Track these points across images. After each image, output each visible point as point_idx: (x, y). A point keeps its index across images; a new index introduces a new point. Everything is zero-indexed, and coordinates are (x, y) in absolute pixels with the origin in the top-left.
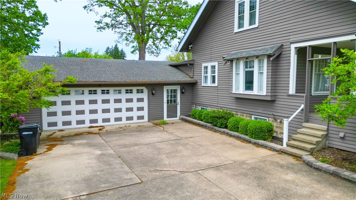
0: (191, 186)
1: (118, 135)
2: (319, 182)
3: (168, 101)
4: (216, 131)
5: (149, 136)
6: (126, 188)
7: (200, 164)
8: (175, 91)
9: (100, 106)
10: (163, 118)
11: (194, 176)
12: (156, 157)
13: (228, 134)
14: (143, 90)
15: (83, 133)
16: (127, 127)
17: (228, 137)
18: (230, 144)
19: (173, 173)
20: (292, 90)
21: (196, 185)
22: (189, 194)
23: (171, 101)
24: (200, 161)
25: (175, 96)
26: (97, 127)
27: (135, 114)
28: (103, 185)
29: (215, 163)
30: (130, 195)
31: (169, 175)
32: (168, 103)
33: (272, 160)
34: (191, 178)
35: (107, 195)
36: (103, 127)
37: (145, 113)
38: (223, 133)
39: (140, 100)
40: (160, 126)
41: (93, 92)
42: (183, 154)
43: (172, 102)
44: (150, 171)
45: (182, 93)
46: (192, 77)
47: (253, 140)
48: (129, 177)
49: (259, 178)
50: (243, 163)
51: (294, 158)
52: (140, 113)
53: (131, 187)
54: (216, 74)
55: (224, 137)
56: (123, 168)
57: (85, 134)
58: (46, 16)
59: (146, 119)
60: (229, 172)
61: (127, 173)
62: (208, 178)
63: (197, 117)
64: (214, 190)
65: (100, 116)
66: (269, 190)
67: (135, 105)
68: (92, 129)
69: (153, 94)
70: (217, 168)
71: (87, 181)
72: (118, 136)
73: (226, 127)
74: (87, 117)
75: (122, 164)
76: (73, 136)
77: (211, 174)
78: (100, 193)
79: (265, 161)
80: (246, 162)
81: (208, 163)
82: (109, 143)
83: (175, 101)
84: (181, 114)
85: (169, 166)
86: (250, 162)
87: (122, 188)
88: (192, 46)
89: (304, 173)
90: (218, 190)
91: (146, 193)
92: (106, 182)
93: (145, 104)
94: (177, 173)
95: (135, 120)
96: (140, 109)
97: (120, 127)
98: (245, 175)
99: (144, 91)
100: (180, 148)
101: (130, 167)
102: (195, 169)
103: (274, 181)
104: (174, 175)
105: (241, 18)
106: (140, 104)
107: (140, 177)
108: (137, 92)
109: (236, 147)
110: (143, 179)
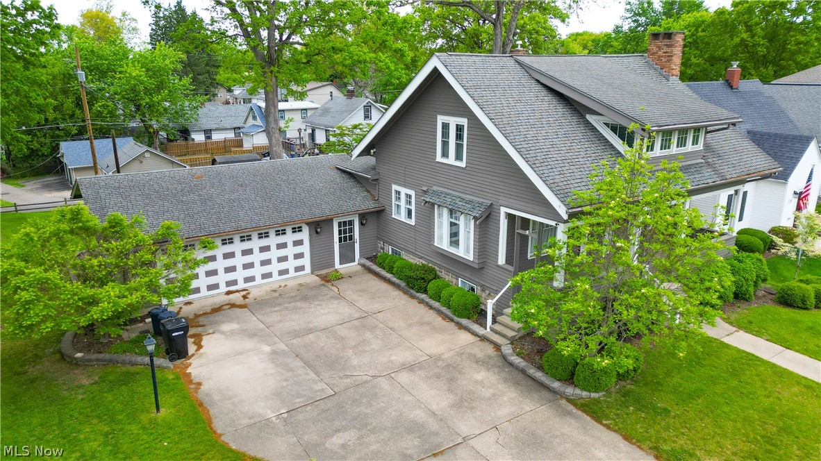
0: (384, 395)
1: (276, 309)
2: (505, 380)
3: (340, 239)
4: (413, 297)
5: (323, 312)
6: (322, 401)
7: (393, 363)
8: (351, 223)
9: (239, 261)
10: (333, 265)
11: (387, 382)
12: (342, 355)
13: (427, 305)
14: (301, 227)
15: (222, 306)
16: (282, 288)
17: (427, 308)
18: (428, 324)
19: (365, 378)
20: (502, 260)
21: (389, 394)
22: (384, 405)
23: (345, 237)
24: (393, 358)
25: (351, 230)
26: (237, 291)
27: (291, 264)
28: (297, 400)
29: (409, 360)
30: (328, 410)
31: (362, 382)
32: (340, 241)
33: (470, 352)
34: (384, 384)
35: (307, 412)
36: (247, 292)
37: (306, 261)
38: (421, 301)
39: (298, 243)
40: (332, 285)
41: (227, 241)
42: (373, 347)
43: (346, 239)
44: (340, 378)
45: (362, 224)
46: (376, 199)
47: (456, 318)
48: (320, 388)
49: (451, 380)
50: (439, 358)
51: (494, 348)
52: (299, 262)
53: (326, 400)
54: (413, 208)
55: (422, 309)
56: (308, 374)
57: (225, 307)
58: (54, 11)
59: (308, 269)
60: (422, 373)
61: (315, 382)
62: (401, 383)
63: (387, 267)
64: (408, 398)
65: (240, 275)
66: (456, 394)
67: (291, 251)
68: (232, 296)
69: (317, 233)
70: (410, 367)
71: (277, 394)
72: (277, 311)
73: (425, 292)
74: (222, 278)
75: (304, 367)
76: (210, 313)
77: (404, 378)
78: (299, 410)
79: (463, 353)
80: (443, 357)
81: (401, 360)
82: (271, 329)
83: (351, 238)
84: (361, 256)
85: (359, 369)
86: (447, 356)
87: (318, 402)
88: (375, 150)
89: (496, 370)
90: (410, 398)
91: (343, 407)
92: (299, 395)
93: (305, 248)
94: (370, 378)
95: (292, 273)
96: (299, 256)
97: (271, 289)
98: (438, 376)
99: (303, 229)
100: (368, 335)
101: (317, 373)
102: (387, 371)
103: (464, 383)
104: (366, 382)
105: (445, 144)
106: (298, 249)
107: (331, 387)
108: (293, 232)
109: (435, 329)
110: (336, 389)
